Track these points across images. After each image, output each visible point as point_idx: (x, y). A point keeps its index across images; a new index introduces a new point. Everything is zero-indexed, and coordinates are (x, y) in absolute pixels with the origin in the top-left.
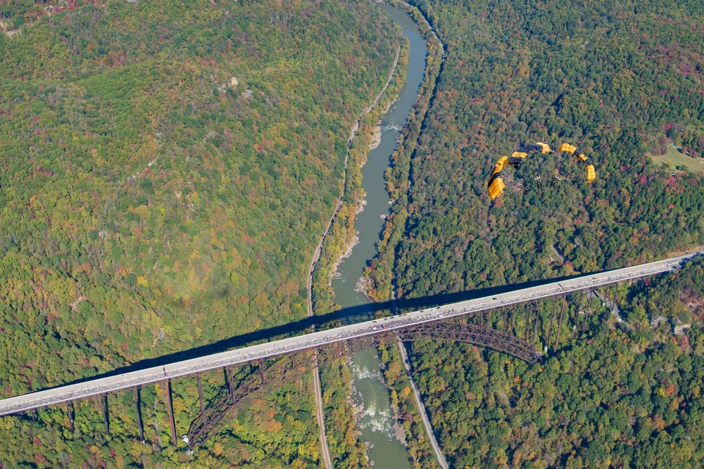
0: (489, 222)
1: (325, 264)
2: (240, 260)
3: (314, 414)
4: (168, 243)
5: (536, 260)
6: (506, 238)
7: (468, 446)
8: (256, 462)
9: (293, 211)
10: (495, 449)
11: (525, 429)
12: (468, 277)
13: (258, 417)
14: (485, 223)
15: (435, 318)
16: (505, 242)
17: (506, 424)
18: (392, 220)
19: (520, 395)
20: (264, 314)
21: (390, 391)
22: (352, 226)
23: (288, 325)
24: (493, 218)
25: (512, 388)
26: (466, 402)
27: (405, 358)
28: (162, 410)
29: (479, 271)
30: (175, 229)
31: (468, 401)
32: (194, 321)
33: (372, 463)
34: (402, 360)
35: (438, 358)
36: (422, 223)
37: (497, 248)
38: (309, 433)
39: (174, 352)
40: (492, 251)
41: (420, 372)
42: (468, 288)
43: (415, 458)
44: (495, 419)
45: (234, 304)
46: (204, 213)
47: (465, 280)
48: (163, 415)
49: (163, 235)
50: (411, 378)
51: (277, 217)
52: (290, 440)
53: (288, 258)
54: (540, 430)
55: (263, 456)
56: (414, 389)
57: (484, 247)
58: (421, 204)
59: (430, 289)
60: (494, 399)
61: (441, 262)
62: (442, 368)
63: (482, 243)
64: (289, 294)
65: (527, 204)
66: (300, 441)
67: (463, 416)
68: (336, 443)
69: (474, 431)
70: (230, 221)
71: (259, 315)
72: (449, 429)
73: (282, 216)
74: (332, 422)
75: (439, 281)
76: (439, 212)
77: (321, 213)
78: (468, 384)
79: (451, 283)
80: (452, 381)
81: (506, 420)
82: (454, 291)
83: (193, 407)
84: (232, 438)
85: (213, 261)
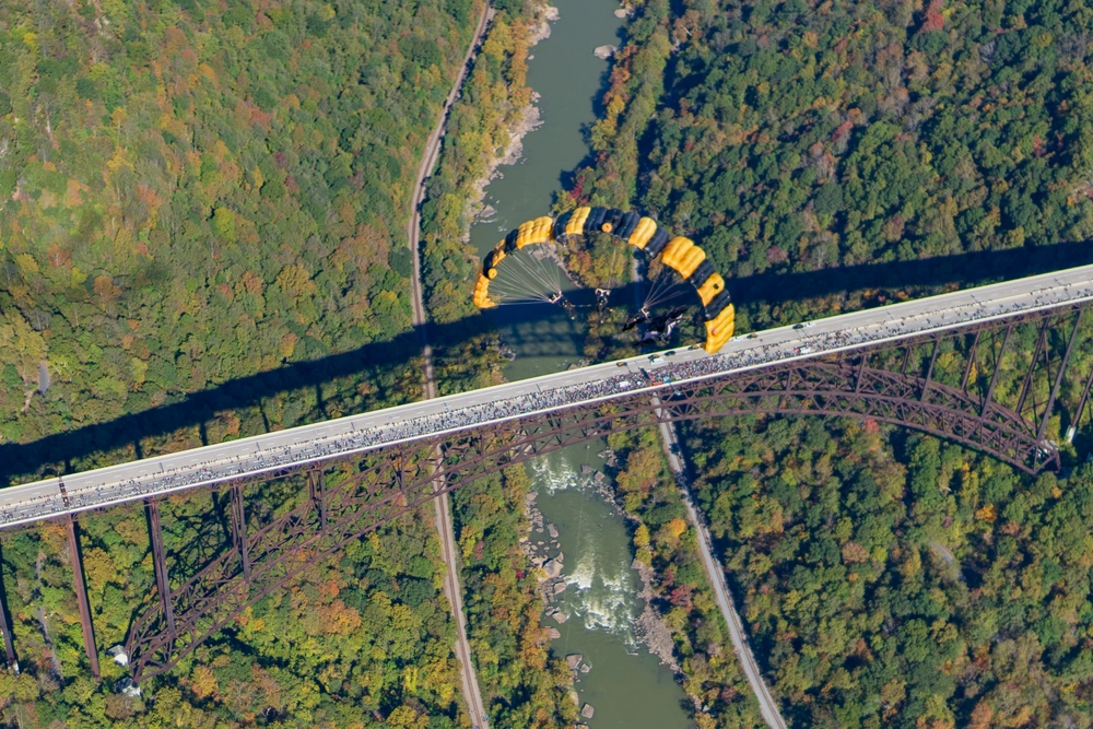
0: (907, 72)
1: (452, 182)
2: (237, 175)
3: (438, 585)
4: (48, 128)
5: (1051, 186)
6: (963, 120)
7: (845, 681)
8: (300, 715)
9: (366, 36)
10: (921, 695)
11: (1006, 647)
12: (851, 227)
13: (301, 597)
14: (895, 76)
15: (787, 355)
16: (961, 132)
17: (953, 632)
18: (629, 63)
19: (992, 555)
20: (303, 320)
21: (632, 527)
22: (521, 80)
23: (367, 348)
24: (918, 61)
25: (970, 536)
26: (843, 568)
27: (669, 439)
28: (58, 581)
29: (881, 211)
30: (66, 89)
31: (848, 566)
32: (127, 342)
33: (589, 712)
34: (661, 443)
35: (764, 446)
36: (716, 74)
37: (937, 150)
38: (429, 636)
39: (80, 425)
40: (920, 156)
41: (715, 481)
42: (850, 260)
43: (698, 703)
44: (923, 617)
45: (225, 295)
46: (138, 44)
47: (843, 238)
48: (61, 594)
49: (34, 105)
50: (685, 492)
51: (326, 54)
52: (380, 655)
53: (360, 167)
54: (1048, 651)
55: (316, 698)
56: (696, 523)
57: (899, 147)
58: (709, 18)
59: (743, 258)
60: (919, 564)
61: (775, 184)
62: (778, 474)
63: (890, 134)
64: (363, 264)
65: (1019, 22)
66: (408, 656)
67: (833, 604)
68: (496, 661)
69: (863, 645)
70: (205, 66)
71: (290, 324)
72: (793, 634)
73: (339, 51)
74: (485, 607)
75: (767, 235)
76: (763, 42)
77: (442, 42)
78: (849, 519)
79: (804, 244)
80: (804, 509)
81: (952, 620)
82: (810, 267)
83: (136, 572)
84: (238, 654)
85: (167, 177)
